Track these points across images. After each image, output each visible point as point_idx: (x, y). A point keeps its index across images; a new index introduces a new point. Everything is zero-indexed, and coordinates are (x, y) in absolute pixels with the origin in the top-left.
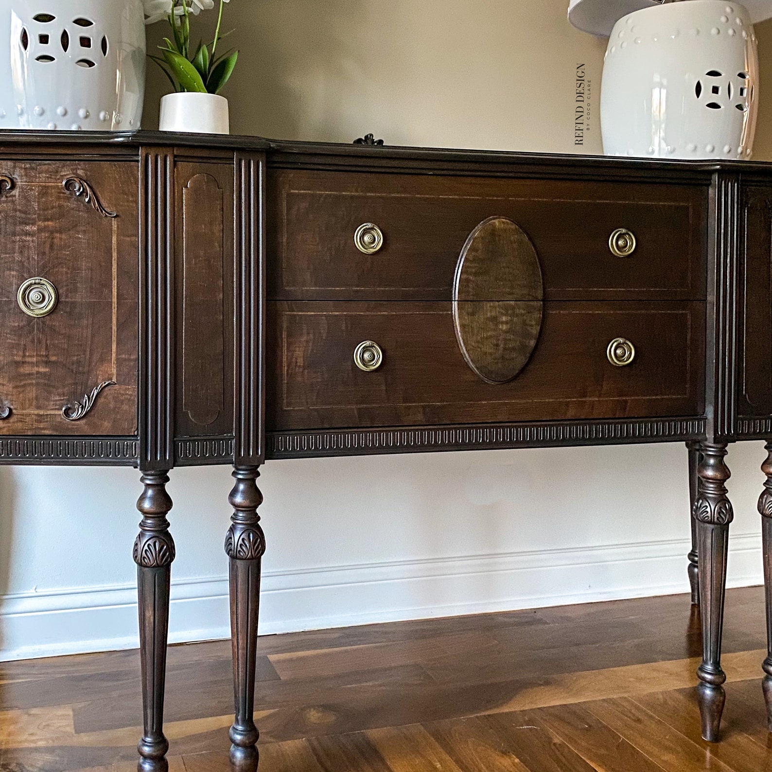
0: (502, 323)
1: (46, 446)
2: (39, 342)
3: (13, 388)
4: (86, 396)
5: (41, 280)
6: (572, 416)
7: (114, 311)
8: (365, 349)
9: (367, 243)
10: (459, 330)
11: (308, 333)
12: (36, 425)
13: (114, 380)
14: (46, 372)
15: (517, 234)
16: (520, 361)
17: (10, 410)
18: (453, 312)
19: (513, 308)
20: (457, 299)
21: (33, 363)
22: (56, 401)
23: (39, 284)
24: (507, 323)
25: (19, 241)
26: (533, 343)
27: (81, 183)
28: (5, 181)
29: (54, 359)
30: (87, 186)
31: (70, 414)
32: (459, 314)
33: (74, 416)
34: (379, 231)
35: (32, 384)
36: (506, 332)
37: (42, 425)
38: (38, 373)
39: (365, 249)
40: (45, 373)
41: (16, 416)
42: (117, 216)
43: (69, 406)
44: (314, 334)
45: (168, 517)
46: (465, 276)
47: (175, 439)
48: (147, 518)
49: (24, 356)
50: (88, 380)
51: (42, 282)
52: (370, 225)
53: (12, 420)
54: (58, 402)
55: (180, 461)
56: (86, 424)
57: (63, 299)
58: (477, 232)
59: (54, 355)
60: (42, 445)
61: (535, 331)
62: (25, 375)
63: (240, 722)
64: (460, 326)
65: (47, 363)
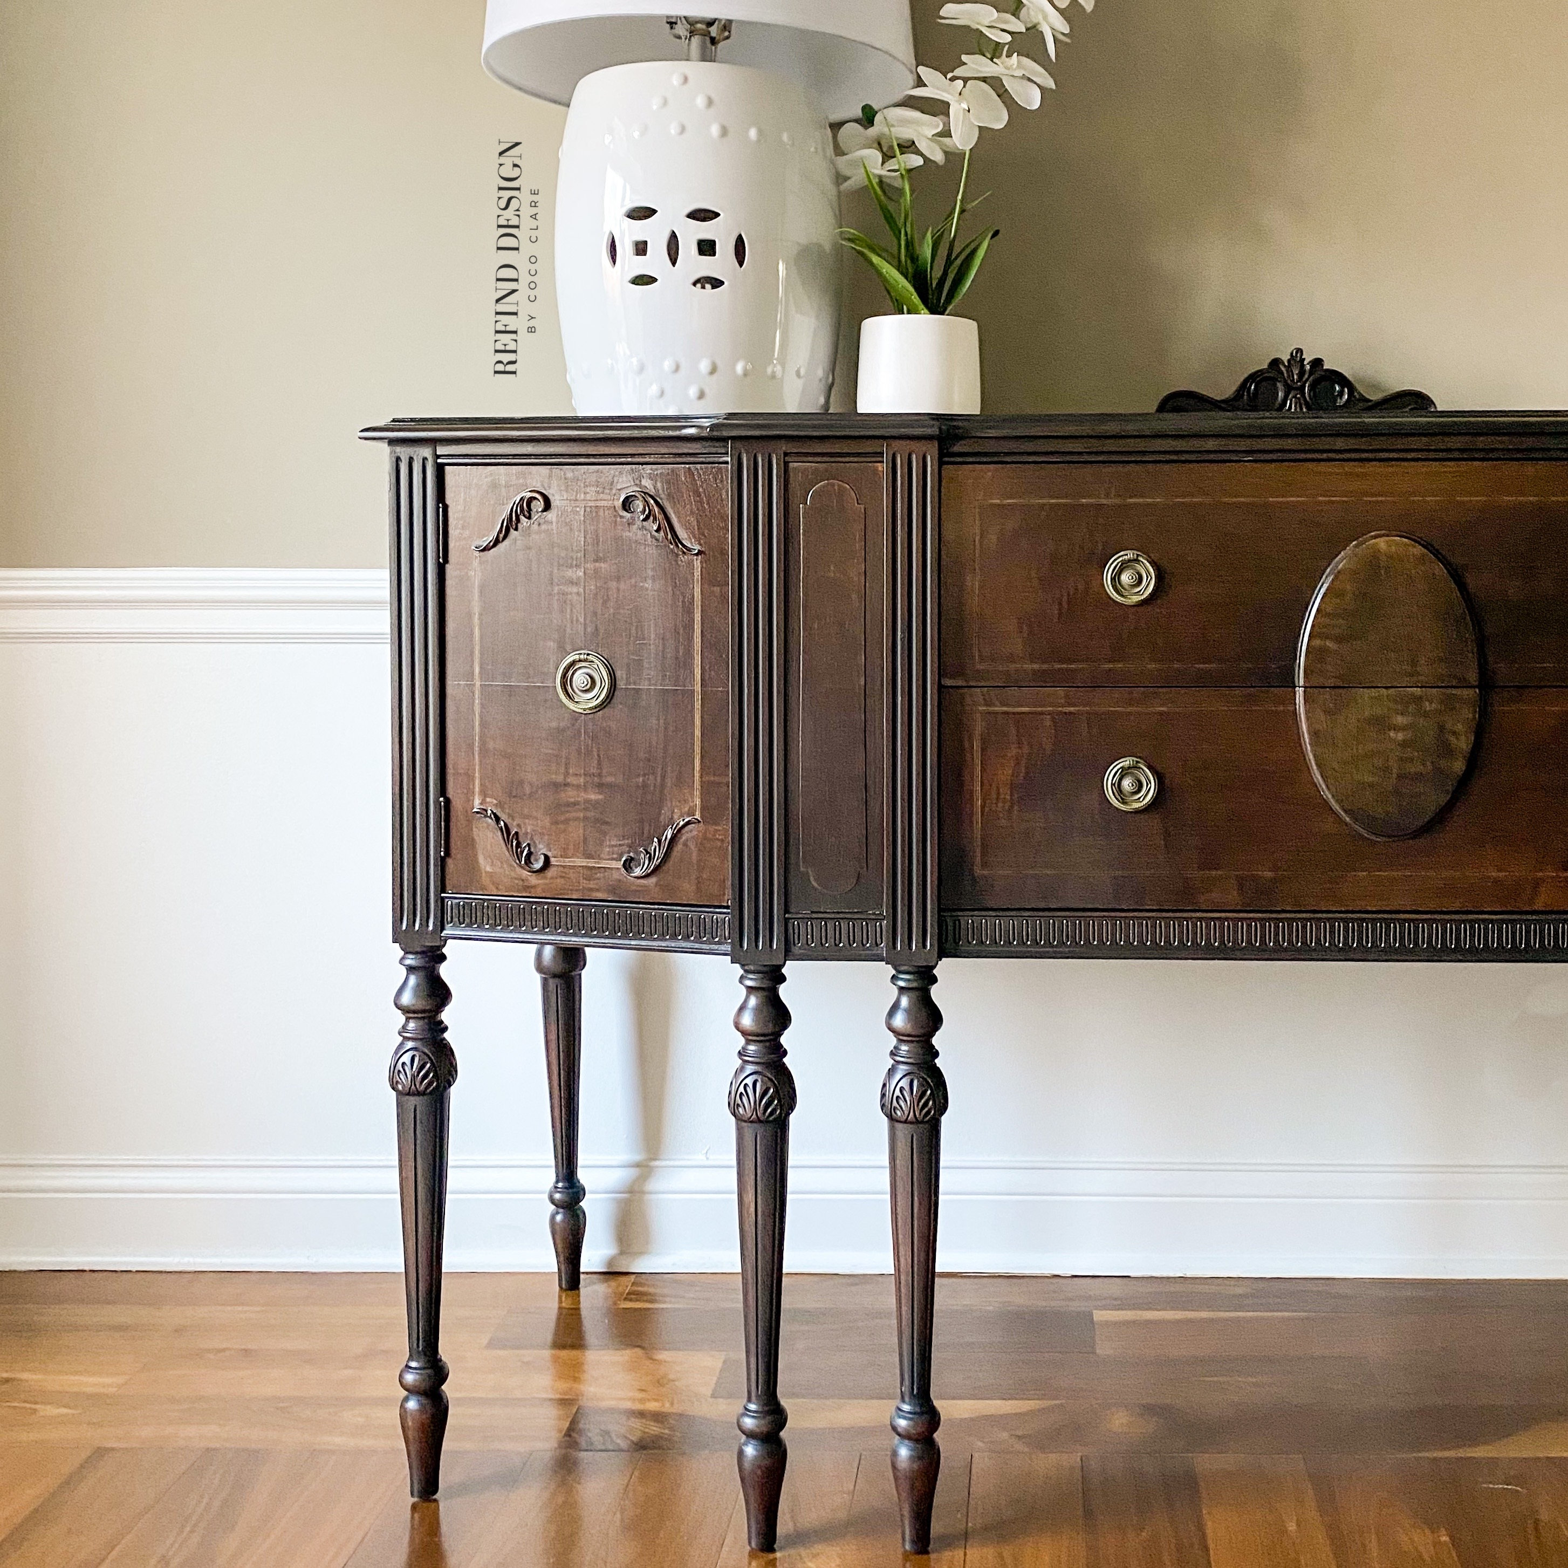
0: (1396, 728)
1: (599, 916)
2: (589, 752)
3: (552, 824)
4: (656, 840)
5: (588, 655)
6: (1546, 905)
7: (698, 705)
8: (1124, 772)
9: (1127, 587)
10: (1307, 740)
11: (1020, 744)
12: (584, 884)
13: (698, 816)
14: (598, 800)
15: (1424, 564)
16: (1434, 799)
17: (547, 858)
18: (1297, 707)
19: (1418, 700)
20: (1302, 683)
21: (578, 786)
22: (613, 846)
23: (585, 660)
24: (1403, 728)
25: (558, 593)
26: (1459, 766)
27: (646, 501)
28: (535, 498)
29: (610, 779)
30: (655, 505)
31: (634, 868)
32: (1307, 712)
33: (638, 872)
34: (1148, 564)
35: (577, 819)
36: (1404, 744)
37: (592, 885)
38: (587, 801)
39: (1123, 596)
40: (597, 802)
41: (555, 869)
42: (700, 553)
43: (632, 854)
44: (1031, 745)
45: (786, 1040)
46: (1317, 642)
47: (787, 916)
48: (748, 1042)
49: (567, 774)
50: (660, 814)
51: (590, 658)
52: (1130, 554)
53: (551, 873)
54: (616, 849)
55: (796, 950)
56: (656, 885)
57: (621, 684)
58: (1342, 561)
59: (610, 774)
60: (593, 916)
61: (1463, 743)
62: (568, 805)
63: (907, 1399)
64: (1309, 733)
65: (600, 786)
